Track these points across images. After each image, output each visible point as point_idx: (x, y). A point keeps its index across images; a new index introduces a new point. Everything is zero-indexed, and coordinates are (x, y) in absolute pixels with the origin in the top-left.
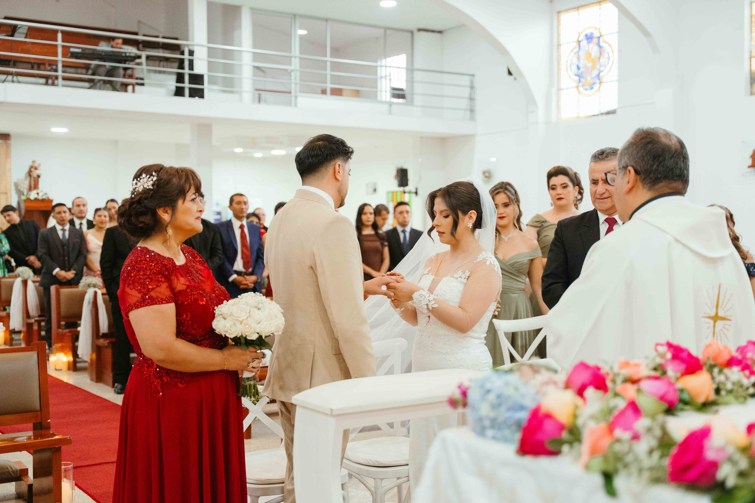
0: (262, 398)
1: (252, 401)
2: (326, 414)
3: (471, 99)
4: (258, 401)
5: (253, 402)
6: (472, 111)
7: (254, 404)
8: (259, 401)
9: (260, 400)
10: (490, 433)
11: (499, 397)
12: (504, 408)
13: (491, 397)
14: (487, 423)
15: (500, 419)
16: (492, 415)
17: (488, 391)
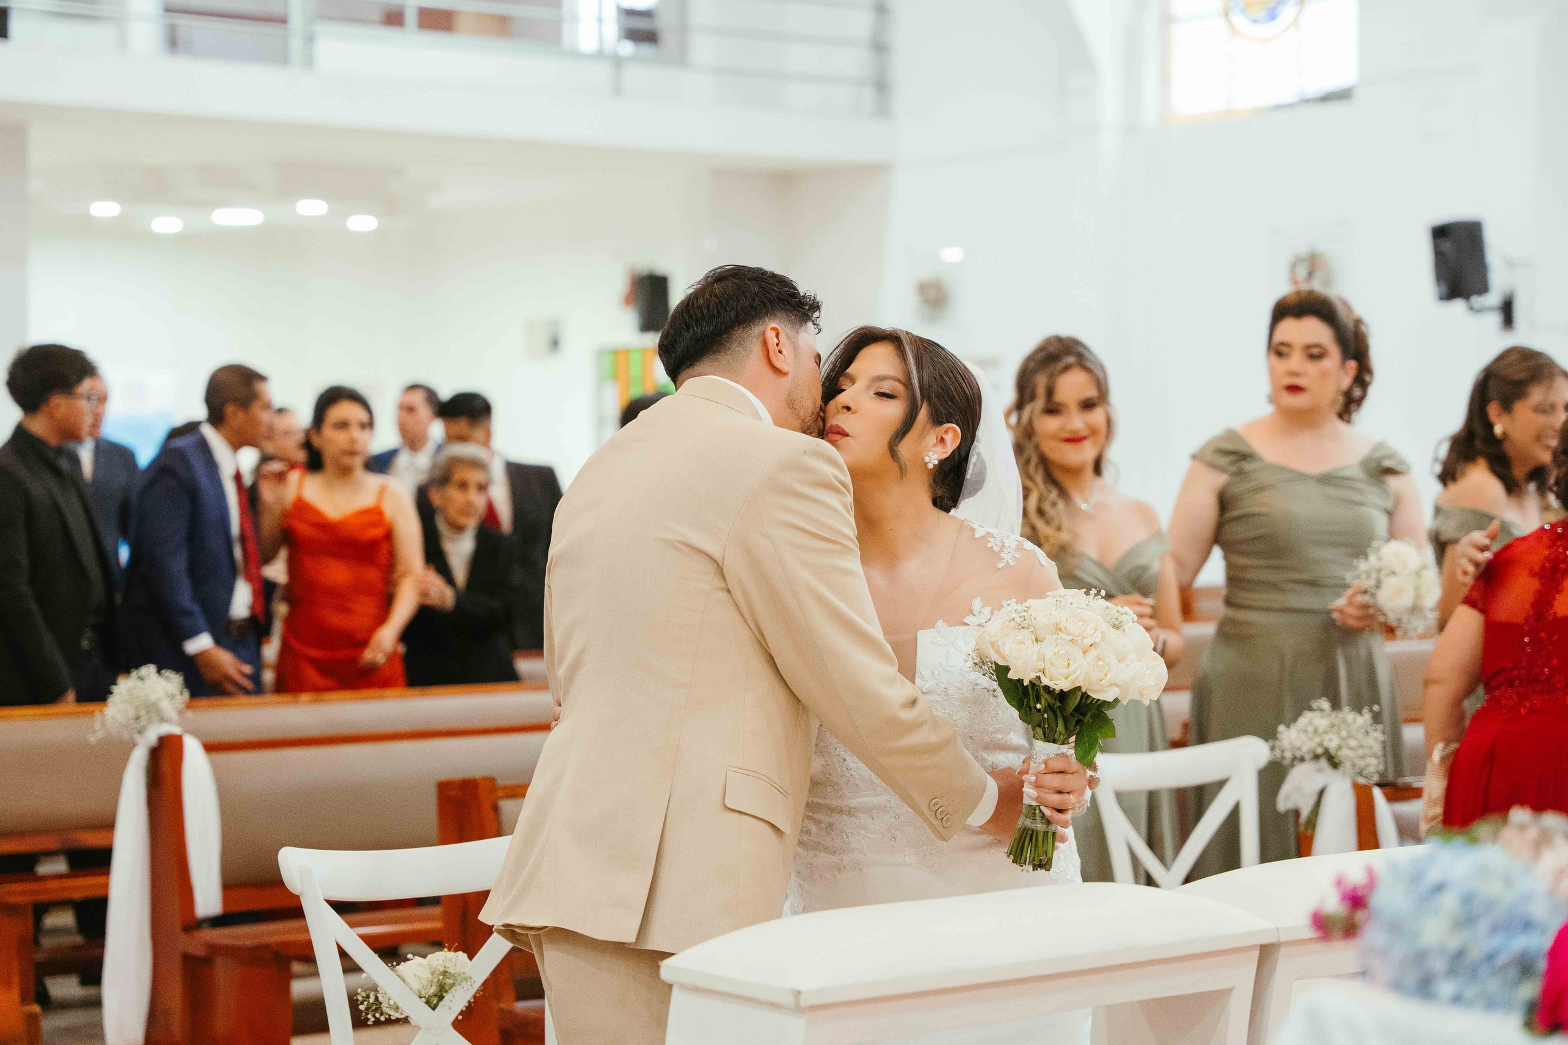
0: (453, 990)
1: (424, 1000)
2: (777, 1008)
4: (441, 998)
5: (428, 1003)
7: (430, 1007)
8: (443, 997)
9: (448, 997)
10: (1446, 988)
11: (1467, 900)
12: (1483, 926)
13: (1449, 902)
14: (1438, 965)
15: (1476, 953)
16: (1454, 943)
17: (1439, 888)
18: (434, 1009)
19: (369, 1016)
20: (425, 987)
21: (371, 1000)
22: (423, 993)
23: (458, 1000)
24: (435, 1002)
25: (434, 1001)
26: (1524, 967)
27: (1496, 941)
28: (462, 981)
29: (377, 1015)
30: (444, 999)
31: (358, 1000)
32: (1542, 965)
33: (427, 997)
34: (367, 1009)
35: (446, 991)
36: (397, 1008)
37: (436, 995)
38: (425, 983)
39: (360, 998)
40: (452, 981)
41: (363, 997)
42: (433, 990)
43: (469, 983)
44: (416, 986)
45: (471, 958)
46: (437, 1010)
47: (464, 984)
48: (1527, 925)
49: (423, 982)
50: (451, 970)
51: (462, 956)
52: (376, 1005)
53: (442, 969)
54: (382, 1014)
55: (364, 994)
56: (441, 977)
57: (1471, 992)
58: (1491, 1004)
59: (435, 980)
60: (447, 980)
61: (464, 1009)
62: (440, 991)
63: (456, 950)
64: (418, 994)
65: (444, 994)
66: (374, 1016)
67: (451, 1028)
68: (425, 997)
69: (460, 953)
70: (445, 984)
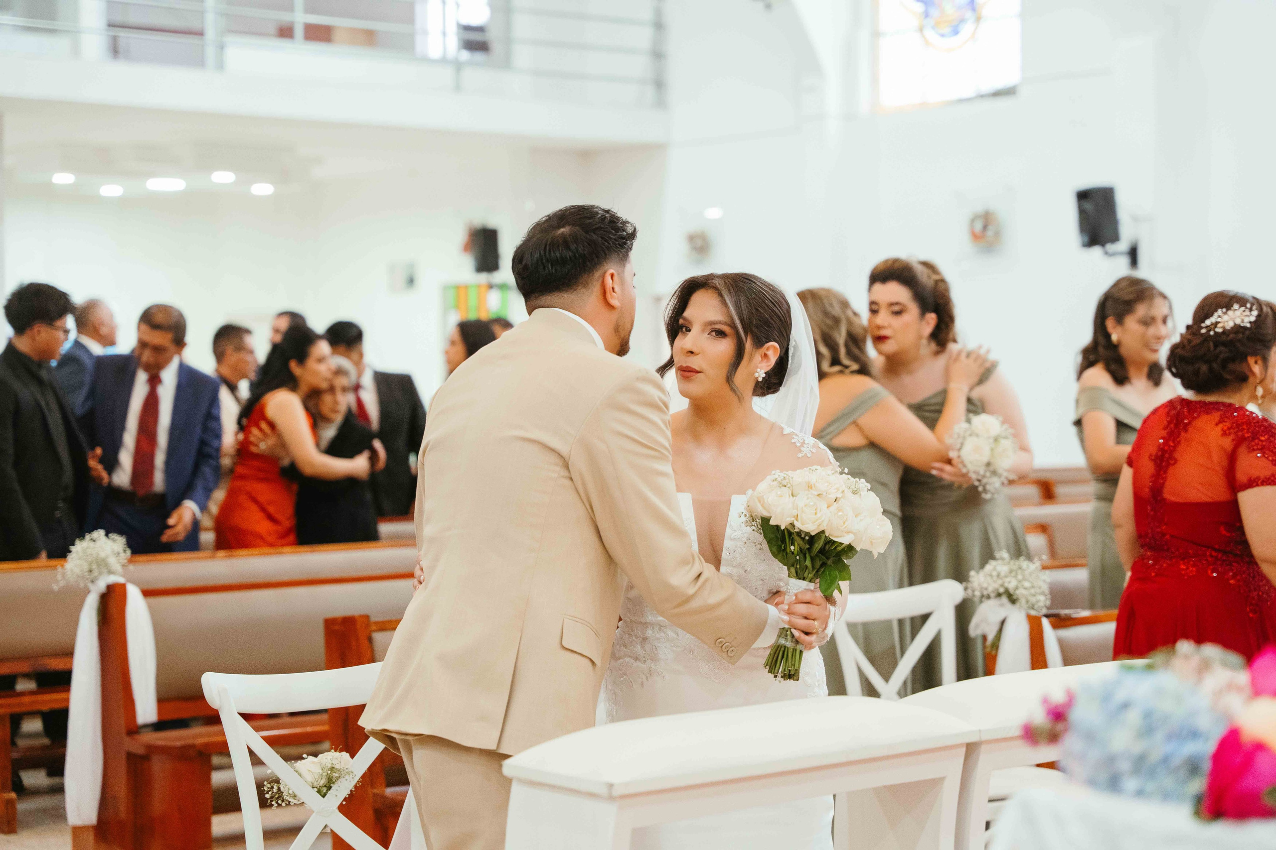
0: (338, 781)
1: (316, 789)
2: (592, 795)
3: (658, 55)
4: (329, 788)
5: (319, 792)
6: (659, 84)
7: (321, 795)
8: (331, 787)
9: (334, 787)
10: (1131, 784)
11: (1148, 715)
12: (1159, 736)
13: (1133, 717)
14: (1124, 766)
15: (1155, 756)
16: (1138, 748)
17: (1126, 706)
18: (324, 797)
19: (273, 803)
20: (317, 780)
21: (275, 791)
22: (315, 784)
23: (342, 790)
24: (324, 791)
25: (324, 790)
26: (1193, 768)
27: (1169, 748)
28: (345, 775)
29: (280, 802)
30: (332, 789)
31: (264, 790)
32: (1207, 766)
33: (318, 787)
34: (272, 797)
35: (333, 783)
36: (295, 796)
37: (325, 786)
38: (317, 777)
39: (266, 789)
40: (338, 775)
41: (268, 788)
42: (323, 782)
43: (351, 776)
44: (310, 779)
45: (352, 756)
46: (326, 797)
47: (347, 777)
48: (1194, 734)
49: (315, 776)
50: (337, 766)
51: (345, 755)
52: (279, 794)
53: (330, 766)
54: (283, 801)
55: (269, 786)
56: (329, 772)
57: (1150, 786)
58: (1166, 796)
59: (326, 774)
60: (334, 774)
61: (347, 796)
62: (329, 782)
63: (341, 751)
64: (312, 785)
65: (332, 785)
66: (277, 803)
67: (337, 811)
68: (316, 788)
69: (344, 753)
70: (332, 777)
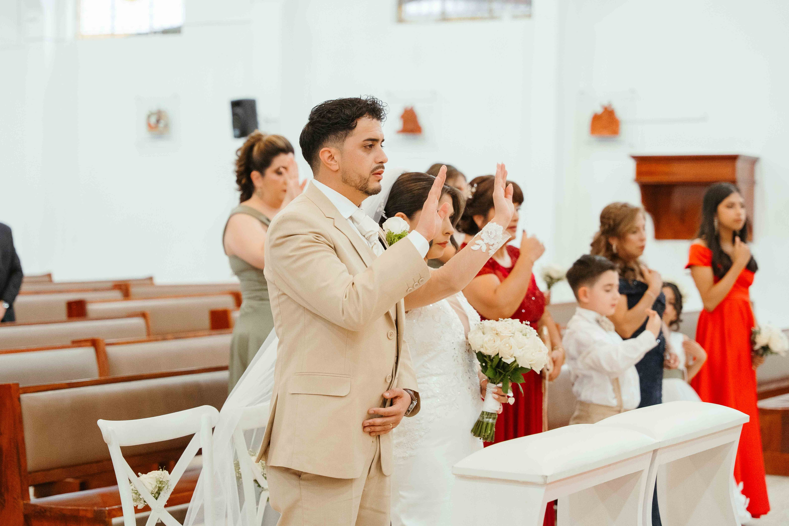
0: (164, 489)
4: (159, 494)
7: (155, 498)
18: (157, 499)
20: (153, 488)
22: (153, 491)
23: (165, 496)
24: (157, 496)
25: (157, 494)
28: (167, 486)
30: (161, 494)
35: (161, 490)
38: (154, 486)
40: (163, 485)
42: (157, 490)
44: (151, 488)
45: (170, 473)
46: (158, 500)
50: (163, 480)
51: (166, 472)
53: (160, 479)
56: (160, 484)
59: (158, 485)
62: (159, 490)
63: (164, 470)
64: (151, 492)
65: (161, 492)
67: (164, 509)
68: (153, 494)
70: (161, 487)
